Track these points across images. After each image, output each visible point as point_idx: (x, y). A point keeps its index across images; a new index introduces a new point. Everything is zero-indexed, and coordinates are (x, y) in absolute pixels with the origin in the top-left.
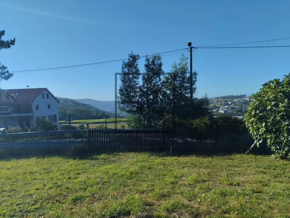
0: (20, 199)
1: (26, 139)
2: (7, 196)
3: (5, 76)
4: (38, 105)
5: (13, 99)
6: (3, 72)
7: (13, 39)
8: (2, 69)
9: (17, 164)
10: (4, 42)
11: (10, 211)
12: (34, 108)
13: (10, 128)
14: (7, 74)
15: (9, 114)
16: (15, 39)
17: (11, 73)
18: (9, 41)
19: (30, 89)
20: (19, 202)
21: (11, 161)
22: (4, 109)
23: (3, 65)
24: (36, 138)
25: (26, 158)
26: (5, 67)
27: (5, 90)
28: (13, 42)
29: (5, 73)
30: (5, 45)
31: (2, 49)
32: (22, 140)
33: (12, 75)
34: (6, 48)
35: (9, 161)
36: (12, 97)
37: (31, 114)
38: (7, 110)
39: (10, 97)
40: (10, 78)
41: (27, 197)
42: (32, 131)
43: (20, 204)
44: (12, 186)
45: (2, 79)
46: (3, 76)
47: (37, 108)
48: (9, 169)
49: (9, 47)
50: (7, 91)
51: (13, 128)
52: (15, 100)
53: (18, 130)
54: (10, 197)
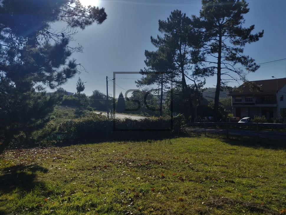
0: (274, 188)
1: (271, 130)
2: (261, 182)
3: (252, 69)
4: (283, 96)
5: (259, 90)
6: (251, 65)
7: (261, 32)
8: (250, 62)
9: (265, 153)
10: (253, 36)
11: (267, 198)
12: (278, 98)
13: (256, 118)
14: (254, 66)
15: (253, 104)
16: (263, 31)
17: (259, 65)
18: (258, 33)
19: (275, 79)
20: (274, 191)
21: (259, 149)
22: (249, 99)
23: (251, 58)
24: (281, 130)
25: (273, 149)
26: (253, 60)
27: (252, 81)
28: (261, 35)
29: (252, 65)
30: (254, 39)
31: (251, 43)
32: (268, 131)
33: (258, 67)
34: (255, 41)
35: (257, 149)
36: (259, 88)
37: (275, 105)
38: (252, 101)
39: (256, 88)
40: (257, 70)
41: (282, 188)
42: (277, 122)
43: (276, 194)
44: (265, 174)
45: (249, 71)
46: (250, 69)
47: (282, 99)
48: (257, 156)
49: (258, 40)
50: (254, 82)
51: (259, 118)
52: (261, 91)
53: (263, 120)
54: (264, 184)
